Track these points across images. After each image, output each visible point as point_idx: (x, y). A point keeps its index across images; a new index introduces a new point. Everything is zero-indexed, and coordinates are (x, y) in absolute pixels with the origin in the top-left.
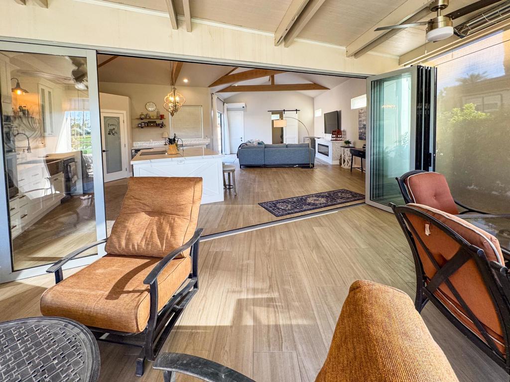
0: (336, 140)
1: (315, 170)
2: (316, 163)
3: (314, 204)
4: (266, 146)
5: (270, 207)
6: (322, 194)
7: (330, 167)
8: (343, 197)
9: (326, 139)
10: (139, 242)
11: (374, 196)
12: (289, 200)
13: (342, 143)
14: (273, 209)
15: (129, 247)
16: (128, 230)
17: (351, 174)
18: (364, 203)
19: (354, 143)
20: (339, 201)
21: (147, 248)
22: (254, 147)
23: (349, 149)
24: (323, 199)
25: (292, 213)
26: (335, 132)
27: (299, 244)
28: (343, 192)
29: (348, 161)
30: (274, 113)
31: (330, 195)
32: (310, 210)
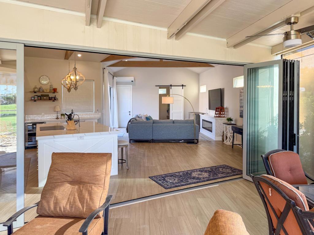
0: (219, 117)
1: (199, 145)
2: (200, 138)
3: (198, 178)
4: (154, 122)
5: (160, 180)
6: (205, 169)
7: (213, 143)
8: (224, 172)
9: (209, 115)
10: (65, 205)
11: (251, 171)
12: (176, 174)
13: (224, 120)
14: (162, 182)
15: (57, 210)
16: (55, 196)
17: (233, 150)
18: (242, 177)
19: (236, 121)
20: (220, 175)
21: (71, 210)
22: (143, 122)
23: (231, 126)
24: (206, 174)
25: (179, 186)
26: (218, 109)
27: (185, 212)
28: (224, 168)
29: (230, 138)
30: (161, 87)
31: (212, 170)
32: (195, 183)
